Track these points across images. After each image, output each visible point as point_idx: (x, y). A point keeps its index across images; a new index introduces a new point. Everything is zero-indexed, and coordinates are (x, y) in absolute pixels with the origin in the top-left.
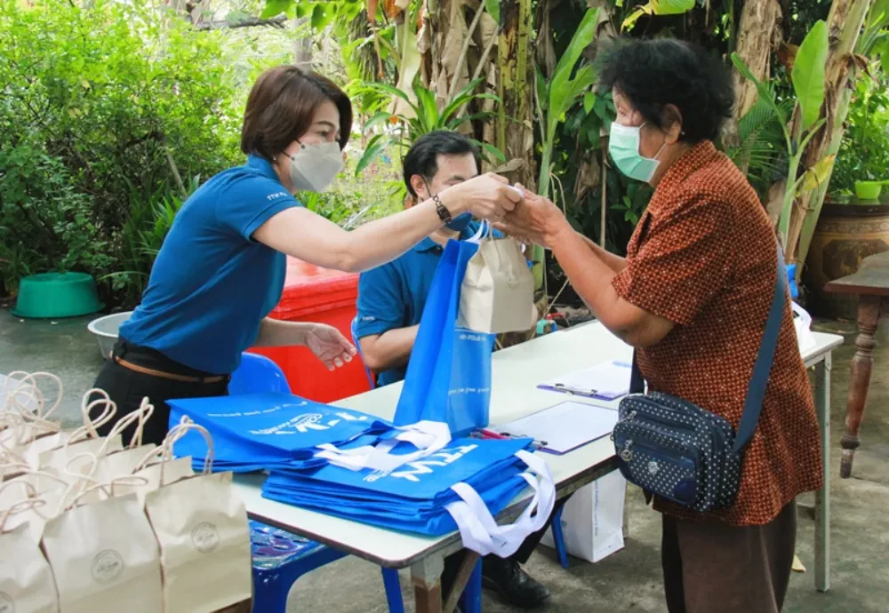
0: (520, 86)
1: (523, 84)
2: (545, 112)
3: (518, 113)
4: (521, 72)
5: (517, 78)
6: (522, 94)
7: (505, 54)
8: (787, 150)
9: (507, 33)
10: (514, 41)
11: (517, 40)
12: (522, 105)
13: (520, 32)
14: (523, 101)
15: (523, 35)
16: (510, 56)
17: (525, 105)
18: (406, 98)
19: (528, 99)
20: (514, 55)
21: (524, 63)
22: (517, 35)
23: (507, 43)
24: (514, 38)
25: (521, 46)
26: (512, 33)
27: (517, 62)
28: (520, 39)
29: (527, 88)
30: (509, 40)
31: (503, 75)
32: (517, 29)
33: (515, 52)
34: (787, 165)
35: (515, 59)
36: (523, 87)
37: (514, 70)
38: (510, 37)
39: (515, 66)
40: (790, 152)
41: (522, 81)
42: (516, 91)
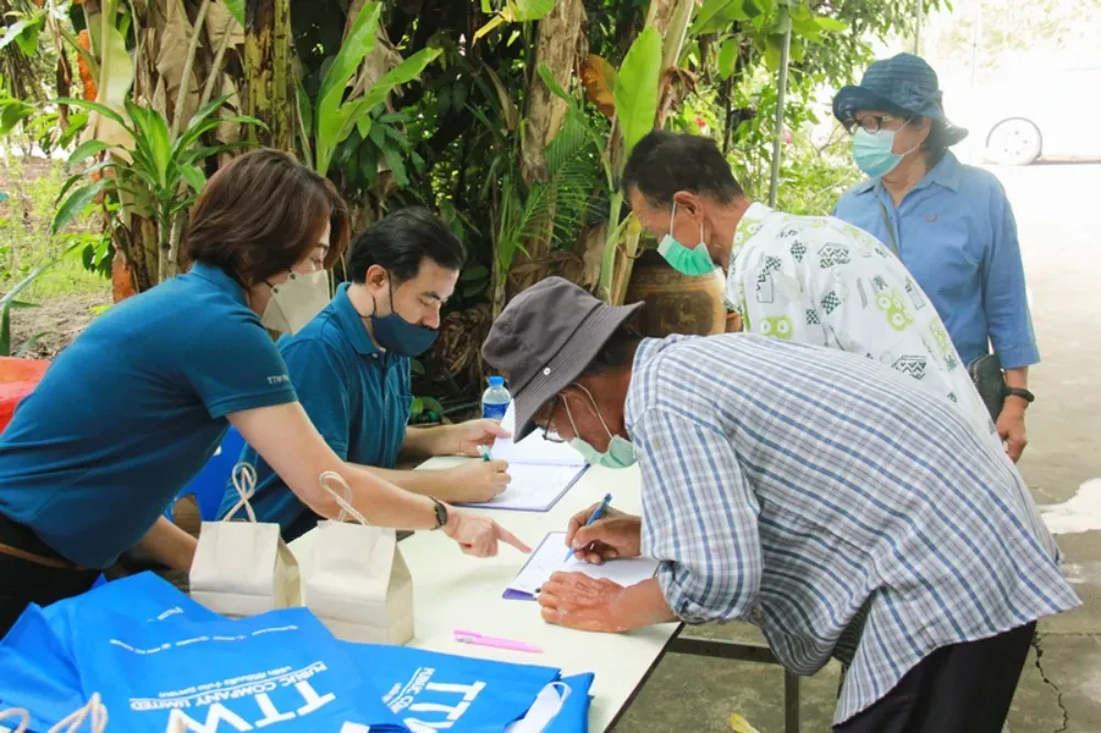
0: (279, 106)
1: (283, 103)
2: (313, 140)
3: (276, 142)
4: (279, 88)
5: (275, 95)
6: (282, 117)
7: (256, 62)
8: (607, 185)
9: (258, 33)
10: (269, 44)
11: (273, 43)
12: (282, 133)
13: (276, 33)
14: (284, 127)
15: (281, 37)
16: (264, 66)
17: (285, 132)
18: (122, 122)
19: (290, 124)
20: (269, 63)
21: (283, 74)
22: (272, 36)
23: (260, 47)
24: (268, 40)
25: (278, 52)
26: (266, 33)
27: (273, 72)
28: (277, 42)
29: (288, 109)
30: (262, 43)
31: (255, 91)
32: (272, 28)
33: (270, 59)
34: (608, 205)
35: (271, 69)
36: (283, 107)
37: (269, 84)
38: (262, 39)
39: (271, 79)
40: (611, 188)
41: (282, 99)
42: (274, 113)
